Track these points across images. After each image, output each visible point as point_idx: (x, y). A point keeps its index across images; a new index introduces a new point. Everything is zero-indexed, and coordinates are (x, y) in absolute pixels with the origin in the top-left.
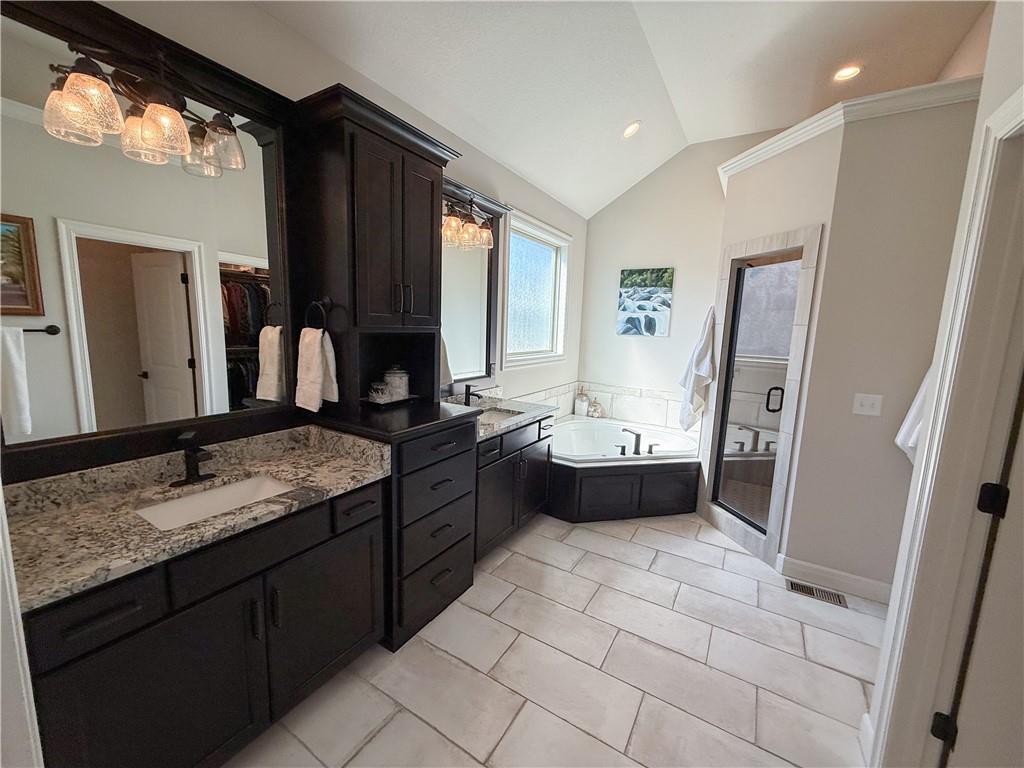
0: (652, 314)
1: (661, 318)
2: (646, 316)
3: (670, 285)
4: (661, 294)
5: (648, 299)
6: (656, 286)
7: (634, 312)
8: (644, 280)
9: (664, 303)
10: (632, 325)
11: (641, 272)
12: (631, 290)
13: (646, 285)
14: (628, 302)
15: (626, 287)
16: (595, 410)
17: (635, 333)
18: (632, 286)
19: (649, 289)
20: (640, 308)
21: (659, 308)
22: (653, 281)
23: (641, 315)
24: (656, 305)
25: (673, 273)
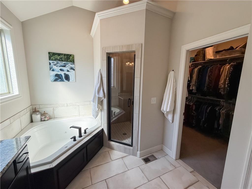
0: (67, 73)
1: (71, 74)
2: (65, 74)
3: (73, 61)
4: (70, 65)
5: (65, 66)
6: (67, 61)
7: (59, 72)
8: (61, 58)
9: (72, 68)
10: (58, 78)
11: (59, 54)
12: (55, 62)
13: (62, 61)
14: (55, 67)
15: (52, 60)
16: (45, 117)
17: (60, 81)
18: (55, 60)
19: (64, 62)
20: (61, 70)
21: (70, 70)
22: (66, 59)
23: (62, 73)
24: (68, 69)
25: (74, 57)
